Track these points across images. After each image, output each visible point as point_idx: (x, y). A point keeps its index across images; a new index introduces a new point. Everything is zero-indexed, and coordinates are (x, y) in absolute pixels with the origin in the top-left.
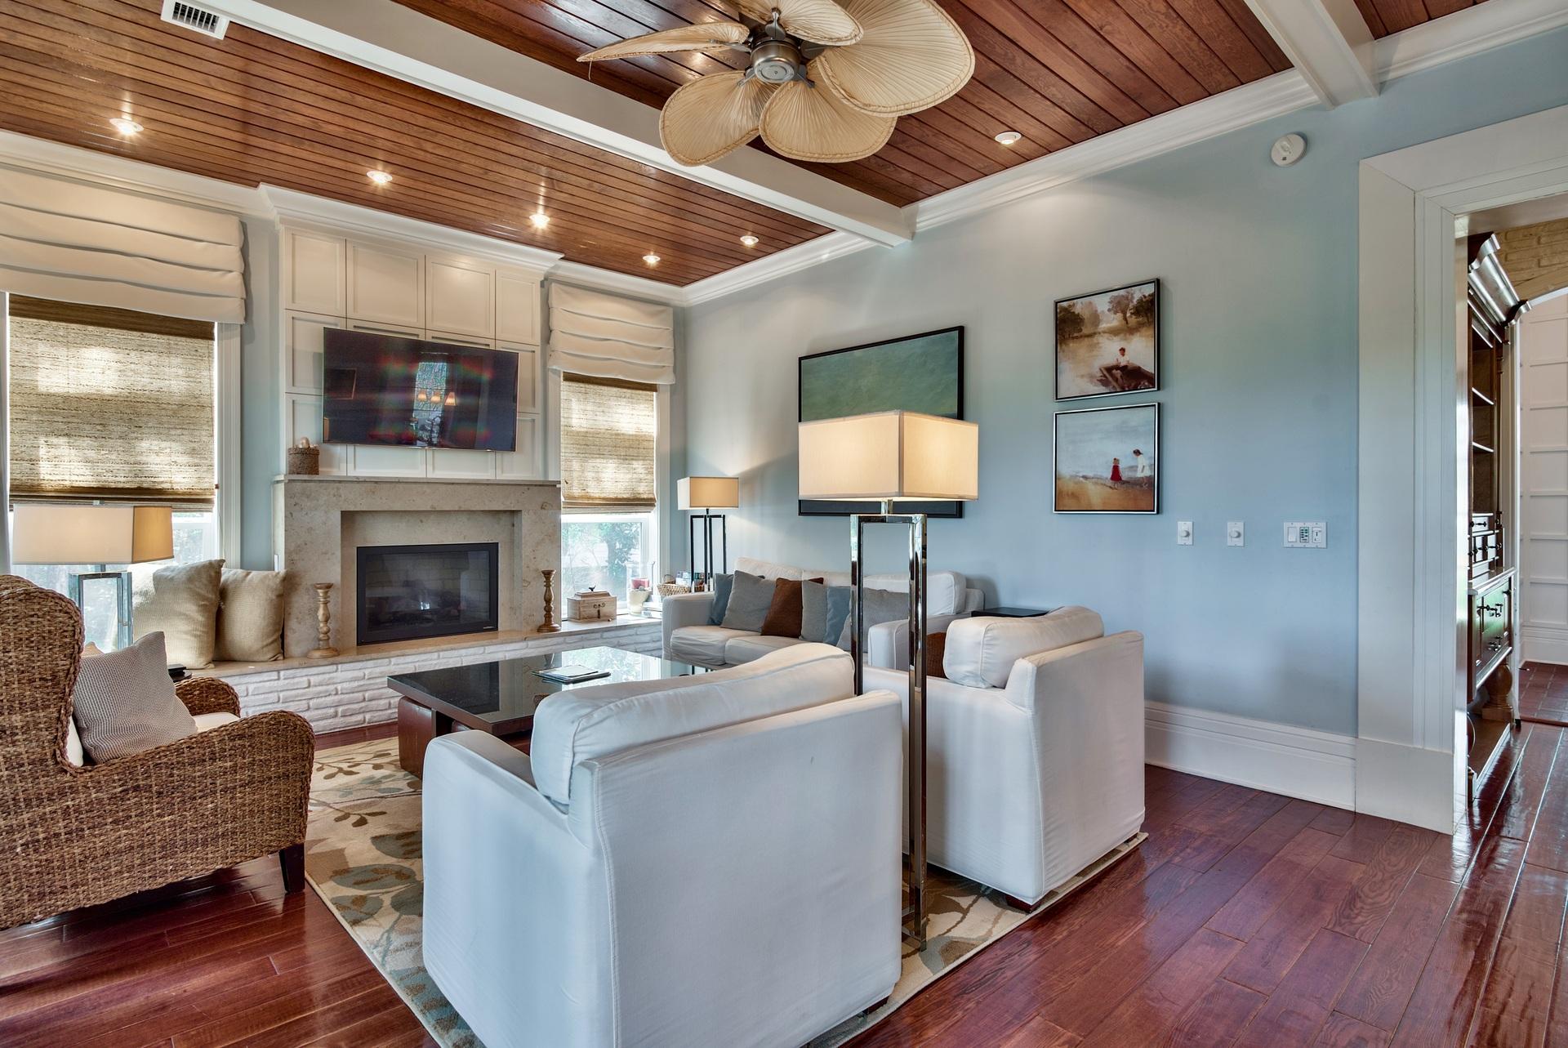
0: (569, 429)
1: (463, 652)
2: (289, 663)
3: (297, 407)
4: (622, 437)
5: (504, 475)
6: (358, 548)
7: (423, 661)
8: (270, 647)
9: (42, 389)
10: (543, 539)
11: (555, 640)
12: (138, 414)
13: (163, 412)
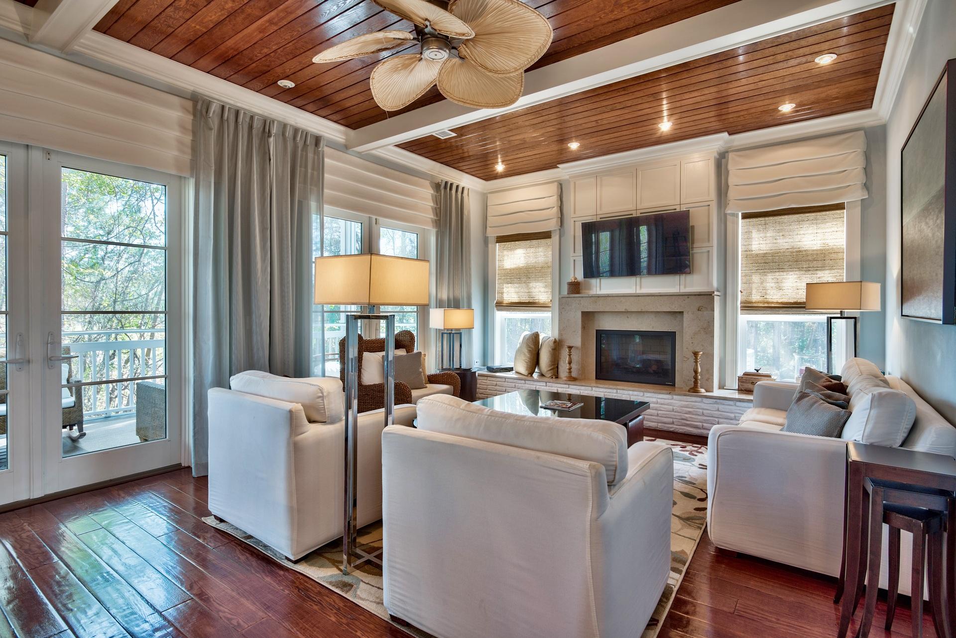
0: (749, 253)
1: (631, 392)
2: (559, 381)
3: (576, 262)
4: (804, 253)
5: (687, 289)
6: (597, 330)
7: (608, 392)
8: (550, 372)
9: (505, 268)
10: (699, 331)
11: (694, 399)
12: (529, 273)
13: (536, 271)
